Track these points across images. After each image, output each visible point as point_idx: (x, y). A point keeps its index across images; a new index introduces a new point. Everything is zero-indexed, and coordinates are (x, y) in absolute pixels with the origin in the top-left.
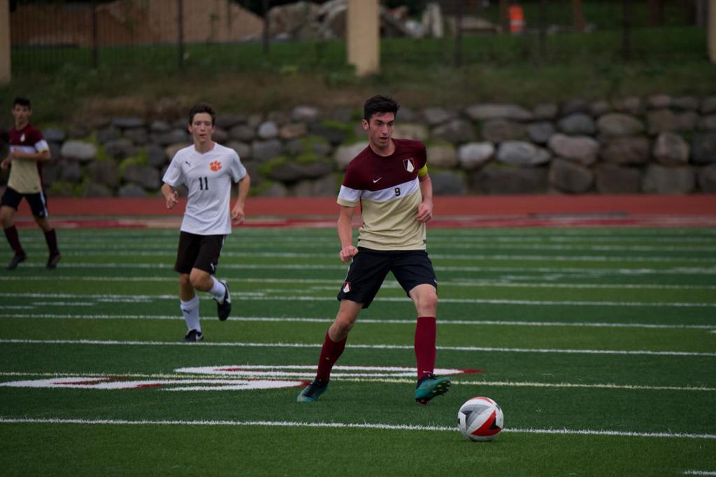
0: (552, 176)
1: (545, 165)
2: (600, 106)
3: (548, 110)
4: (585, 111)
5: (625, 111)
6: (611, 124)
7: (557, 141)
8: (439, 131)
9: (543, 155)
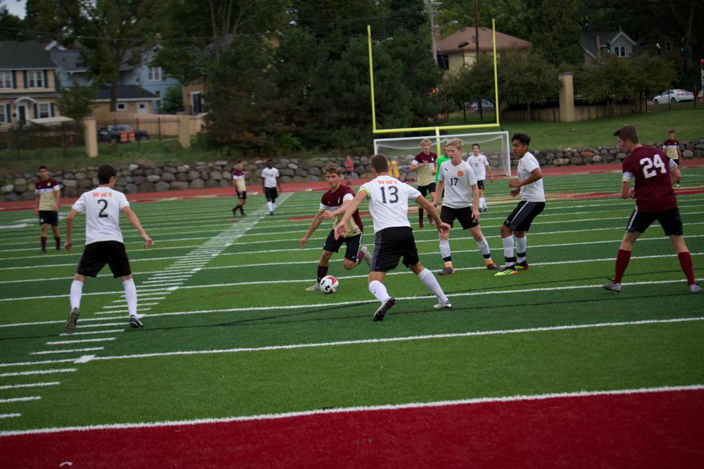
0: (66, 192)
2: (74, 171)
3: (60, 172)
4: (70, 172)
5: (82, 172)
6: (80, 176)
7: (65, 182)
8: (30, 180)
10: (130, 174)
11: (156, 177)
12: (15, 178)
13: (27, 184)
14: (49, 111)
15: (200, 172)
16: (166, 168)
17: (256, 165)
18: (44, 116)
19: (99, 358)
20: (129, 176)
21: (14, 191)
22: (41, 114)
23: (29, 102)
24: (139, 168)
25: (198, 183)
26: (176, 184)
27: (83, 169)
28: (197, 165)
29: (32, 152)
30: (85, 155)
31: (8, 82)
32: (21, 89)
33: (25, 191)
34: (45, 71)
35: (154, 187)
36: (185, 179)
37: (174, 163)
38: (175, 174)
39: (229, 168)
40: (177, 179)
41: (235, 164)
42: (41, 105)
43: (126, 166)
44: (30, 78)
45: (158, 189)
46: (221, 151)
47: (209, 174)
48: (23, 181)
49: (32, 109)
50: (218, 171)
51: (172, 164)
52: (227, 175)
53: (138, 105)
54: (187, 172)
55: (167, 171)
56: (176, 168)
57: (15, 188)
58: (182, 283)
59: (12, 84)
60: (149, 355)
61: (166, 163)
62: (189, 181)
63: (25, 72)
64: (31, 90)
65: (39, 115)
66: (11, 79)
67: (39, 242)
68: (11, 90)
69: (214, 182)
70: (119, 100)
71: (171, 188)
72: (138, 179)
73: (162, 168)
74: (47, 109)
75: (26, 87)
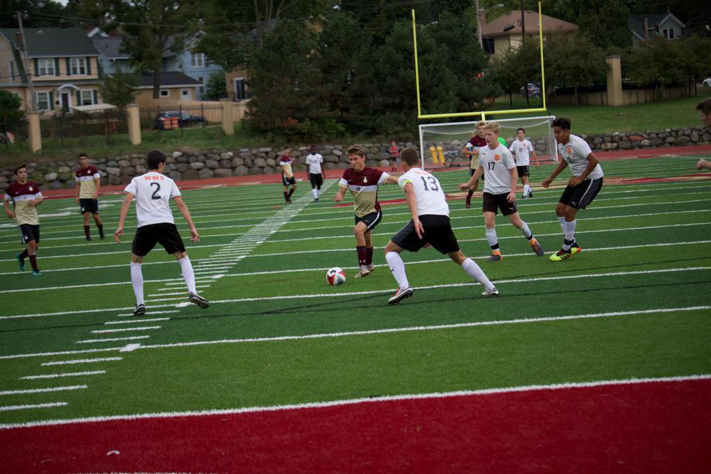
0: (110, 180)
1: (106, 177)
2: (118, 158)
3: (103, 160)
4: (114, 160)
5: (125, 159)
6: (123, 163)
7: (108, 169)
8: (73, 168)
9: (105, 174)
10: (174, 161)
11: (200, 164)
12: (58, 166)
13: (71, 172)
14: (92, 99)
15: (244, 159)
16: (209, 155)
17: (301, 151)
18: (87, 103)
19: (144, 347)
20: (172, 163)
21: (57, 179)
22: (84, 101)
23: (72, 89)
24: (182, 156)
25: (242, 170)
26: (219, 171)
27: (127, 157)
28: (241, 152)
29: (76, 140)
30: (129, 142)
31: (51, 70)
32: (63, 77)
33: (69, 180)
34: (88, 58)
35: (198, 175)
36: (229, 167)
37: (218, 150)
38: (219, 161)
39: (273, 154)
40: (221, 166)
41: (280, 150)
42: (84, 92)
43: (170, 153)
44: (73, 65)
45: (202, 176)
46: (265, 138)
47: (253, 161)
48: (67, 169)
49: (75, 97)
50: (262, 157)
51: (215, 151)
52: (271, 162)
53: (181, 92)
54: (231, 159)
55: (211, 158)
56: (220, 155)
57: (58, 176)
58: (227, 271)
59: (54, 72)
60: (195, 343)
61: (210, 150)
62: (233, 168)
63: (67, 59)
64: (73, 77)
65: (82, 103)
66: (54, 67)
67: (83, 230)
68: (54, 77)
69: (258, 169)
70: (161, 87)
71: (215, 176)
72: (182, 167)
73: (206, 155)
74: (90, 97)
75: (69, 74)
